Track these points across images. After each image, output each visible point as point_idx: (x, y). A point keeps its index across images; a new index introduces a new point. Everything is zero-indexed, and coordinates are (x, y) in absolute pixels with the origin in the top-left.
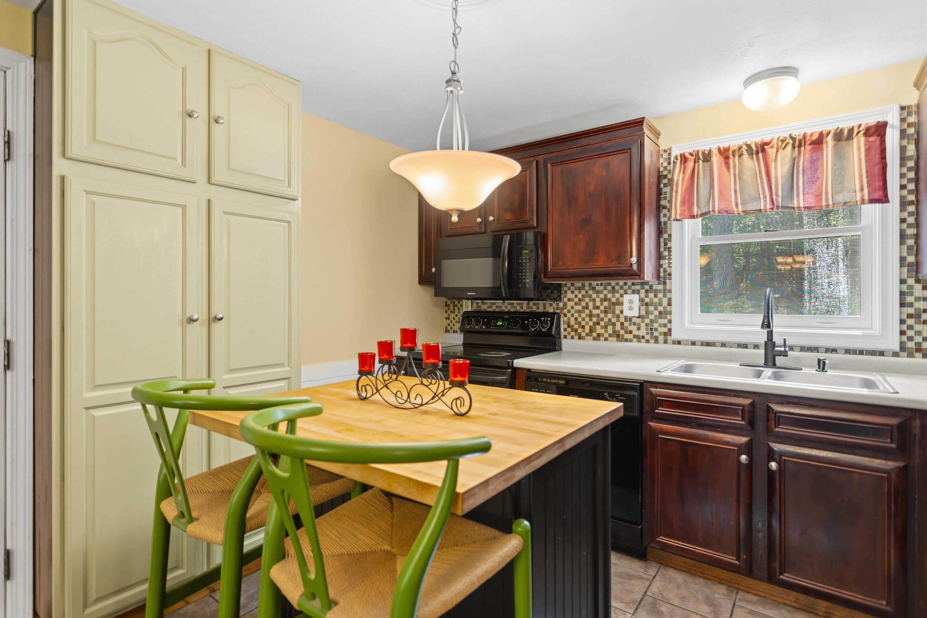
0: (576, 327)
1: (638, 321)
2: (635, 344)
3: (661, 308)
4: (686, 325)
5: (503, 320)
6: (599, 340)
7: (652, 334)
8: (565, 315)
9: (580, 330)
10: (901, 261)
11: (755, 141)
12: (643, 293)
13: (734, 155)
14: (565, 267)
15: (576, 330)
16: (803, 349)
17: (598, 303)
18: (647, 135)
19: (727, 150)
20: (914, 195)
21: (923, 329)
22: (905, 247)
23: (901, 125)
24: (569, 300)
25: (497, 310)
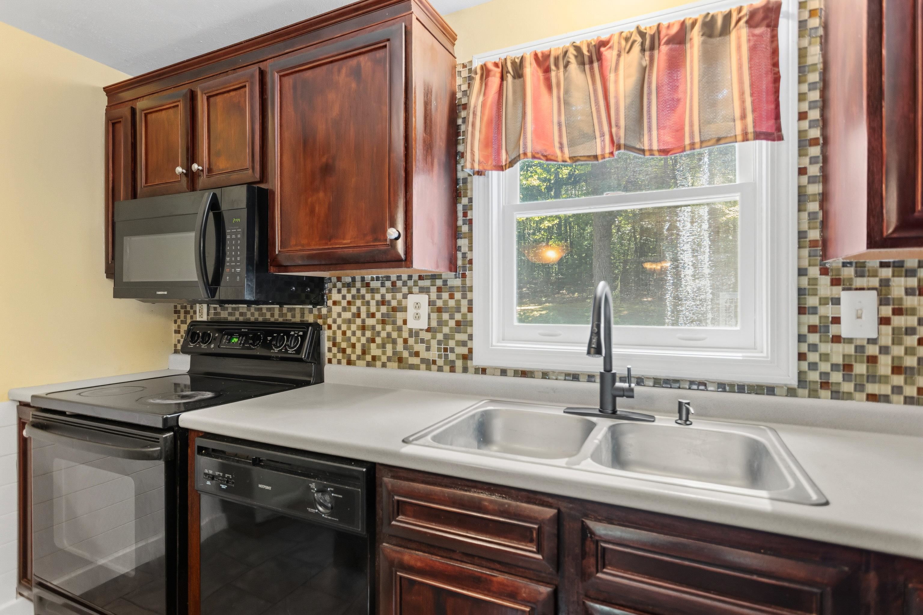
0: (344, 345)
1: (427, 336)
2: (422, 373)
3: (458, 317)
4: (494, 344)
5: (241, 335)
6: (375, 366)
7: (446, 356)
8: (330, 327)
9: (349, 351)
10: (799, 238)
11: (587, 41)
12: (434, 294)
13: (557, 65)
14: (300, 248)
15: (344, 351)
16: (658, 382)
17: (373, 309)
18: (417, 19)
19: (546, 56)
20: (819, 128)
21: (831, 350)
22: (805, 215)
23: (799, 13)
24: (335, 303)
25: (241, 319)
